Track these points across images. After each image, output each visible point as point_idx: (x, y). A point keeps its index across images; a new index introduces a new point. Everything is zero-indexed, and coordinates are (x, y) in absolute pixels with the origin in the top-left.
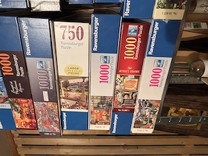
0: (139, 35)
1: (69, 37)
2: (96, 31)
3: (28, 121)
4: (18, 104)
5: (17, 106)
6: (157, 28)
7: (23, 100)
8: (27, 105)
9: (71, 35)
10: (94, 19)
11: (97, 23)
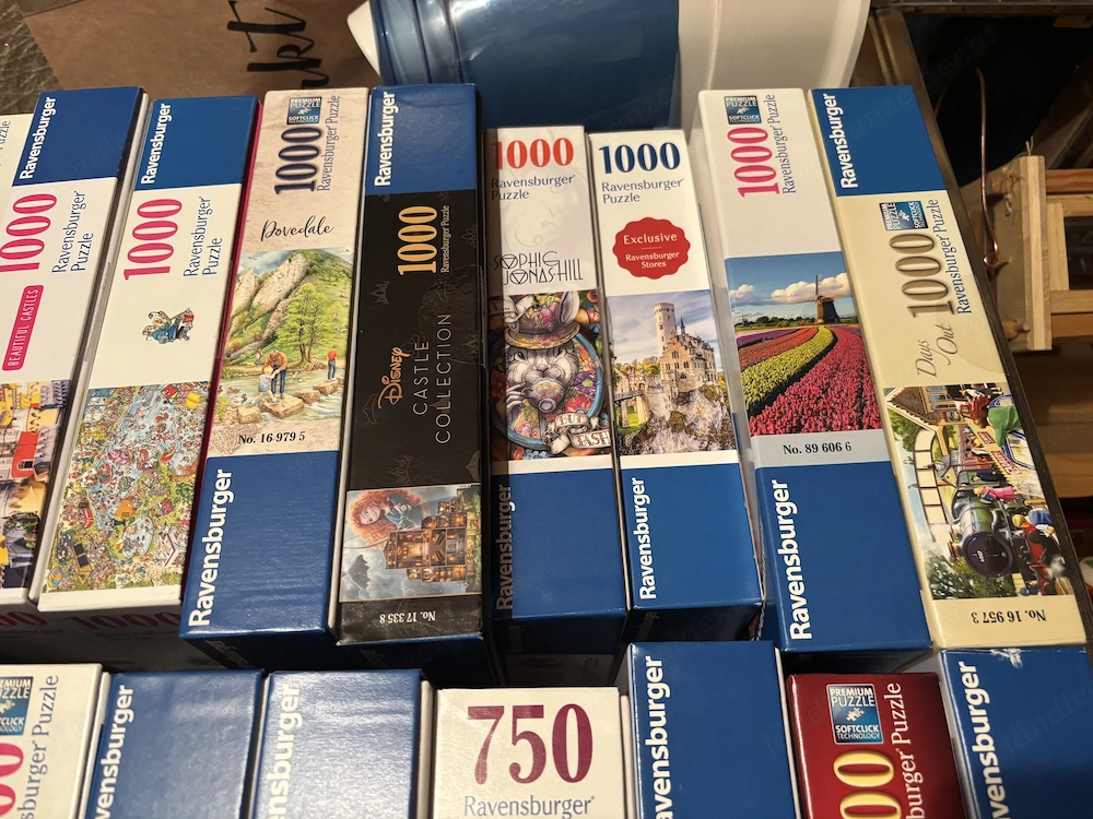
0: (897, 739)
1: (515, 769)
2: (658, 727)
6: (976, 693)
9: (524, 755)
10: (641, 668)
11: (657, 686)
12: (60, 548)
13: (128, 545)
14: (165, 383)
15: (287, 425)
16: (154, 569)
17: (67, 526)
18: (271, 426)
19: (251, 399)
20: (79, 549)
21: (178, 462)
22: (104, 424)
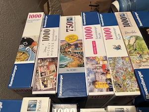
12: (115, 85)
13: (127, 84)
14: (121, 56)
15: (146, 64)
16: (134, 88)
17: (115, 81)
18: (143, 64)
19: (137, 59)
20: (119, 85)
21: (129, 69)
22: (113, 63)
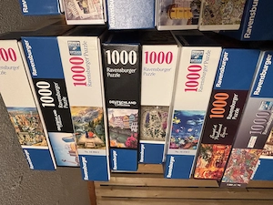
3: (213, 170)
4: (212, 151)
5: (209, 153)
7: (219, 147)
8: (222, 152)
